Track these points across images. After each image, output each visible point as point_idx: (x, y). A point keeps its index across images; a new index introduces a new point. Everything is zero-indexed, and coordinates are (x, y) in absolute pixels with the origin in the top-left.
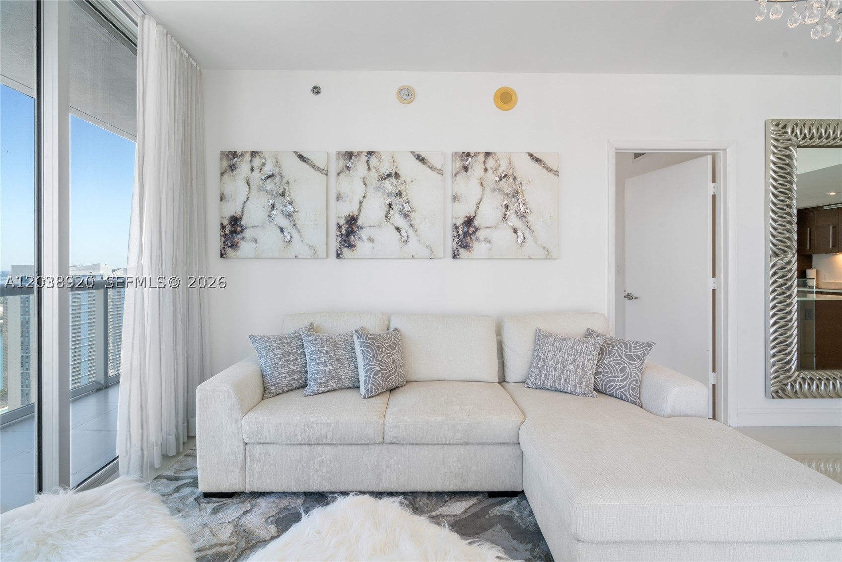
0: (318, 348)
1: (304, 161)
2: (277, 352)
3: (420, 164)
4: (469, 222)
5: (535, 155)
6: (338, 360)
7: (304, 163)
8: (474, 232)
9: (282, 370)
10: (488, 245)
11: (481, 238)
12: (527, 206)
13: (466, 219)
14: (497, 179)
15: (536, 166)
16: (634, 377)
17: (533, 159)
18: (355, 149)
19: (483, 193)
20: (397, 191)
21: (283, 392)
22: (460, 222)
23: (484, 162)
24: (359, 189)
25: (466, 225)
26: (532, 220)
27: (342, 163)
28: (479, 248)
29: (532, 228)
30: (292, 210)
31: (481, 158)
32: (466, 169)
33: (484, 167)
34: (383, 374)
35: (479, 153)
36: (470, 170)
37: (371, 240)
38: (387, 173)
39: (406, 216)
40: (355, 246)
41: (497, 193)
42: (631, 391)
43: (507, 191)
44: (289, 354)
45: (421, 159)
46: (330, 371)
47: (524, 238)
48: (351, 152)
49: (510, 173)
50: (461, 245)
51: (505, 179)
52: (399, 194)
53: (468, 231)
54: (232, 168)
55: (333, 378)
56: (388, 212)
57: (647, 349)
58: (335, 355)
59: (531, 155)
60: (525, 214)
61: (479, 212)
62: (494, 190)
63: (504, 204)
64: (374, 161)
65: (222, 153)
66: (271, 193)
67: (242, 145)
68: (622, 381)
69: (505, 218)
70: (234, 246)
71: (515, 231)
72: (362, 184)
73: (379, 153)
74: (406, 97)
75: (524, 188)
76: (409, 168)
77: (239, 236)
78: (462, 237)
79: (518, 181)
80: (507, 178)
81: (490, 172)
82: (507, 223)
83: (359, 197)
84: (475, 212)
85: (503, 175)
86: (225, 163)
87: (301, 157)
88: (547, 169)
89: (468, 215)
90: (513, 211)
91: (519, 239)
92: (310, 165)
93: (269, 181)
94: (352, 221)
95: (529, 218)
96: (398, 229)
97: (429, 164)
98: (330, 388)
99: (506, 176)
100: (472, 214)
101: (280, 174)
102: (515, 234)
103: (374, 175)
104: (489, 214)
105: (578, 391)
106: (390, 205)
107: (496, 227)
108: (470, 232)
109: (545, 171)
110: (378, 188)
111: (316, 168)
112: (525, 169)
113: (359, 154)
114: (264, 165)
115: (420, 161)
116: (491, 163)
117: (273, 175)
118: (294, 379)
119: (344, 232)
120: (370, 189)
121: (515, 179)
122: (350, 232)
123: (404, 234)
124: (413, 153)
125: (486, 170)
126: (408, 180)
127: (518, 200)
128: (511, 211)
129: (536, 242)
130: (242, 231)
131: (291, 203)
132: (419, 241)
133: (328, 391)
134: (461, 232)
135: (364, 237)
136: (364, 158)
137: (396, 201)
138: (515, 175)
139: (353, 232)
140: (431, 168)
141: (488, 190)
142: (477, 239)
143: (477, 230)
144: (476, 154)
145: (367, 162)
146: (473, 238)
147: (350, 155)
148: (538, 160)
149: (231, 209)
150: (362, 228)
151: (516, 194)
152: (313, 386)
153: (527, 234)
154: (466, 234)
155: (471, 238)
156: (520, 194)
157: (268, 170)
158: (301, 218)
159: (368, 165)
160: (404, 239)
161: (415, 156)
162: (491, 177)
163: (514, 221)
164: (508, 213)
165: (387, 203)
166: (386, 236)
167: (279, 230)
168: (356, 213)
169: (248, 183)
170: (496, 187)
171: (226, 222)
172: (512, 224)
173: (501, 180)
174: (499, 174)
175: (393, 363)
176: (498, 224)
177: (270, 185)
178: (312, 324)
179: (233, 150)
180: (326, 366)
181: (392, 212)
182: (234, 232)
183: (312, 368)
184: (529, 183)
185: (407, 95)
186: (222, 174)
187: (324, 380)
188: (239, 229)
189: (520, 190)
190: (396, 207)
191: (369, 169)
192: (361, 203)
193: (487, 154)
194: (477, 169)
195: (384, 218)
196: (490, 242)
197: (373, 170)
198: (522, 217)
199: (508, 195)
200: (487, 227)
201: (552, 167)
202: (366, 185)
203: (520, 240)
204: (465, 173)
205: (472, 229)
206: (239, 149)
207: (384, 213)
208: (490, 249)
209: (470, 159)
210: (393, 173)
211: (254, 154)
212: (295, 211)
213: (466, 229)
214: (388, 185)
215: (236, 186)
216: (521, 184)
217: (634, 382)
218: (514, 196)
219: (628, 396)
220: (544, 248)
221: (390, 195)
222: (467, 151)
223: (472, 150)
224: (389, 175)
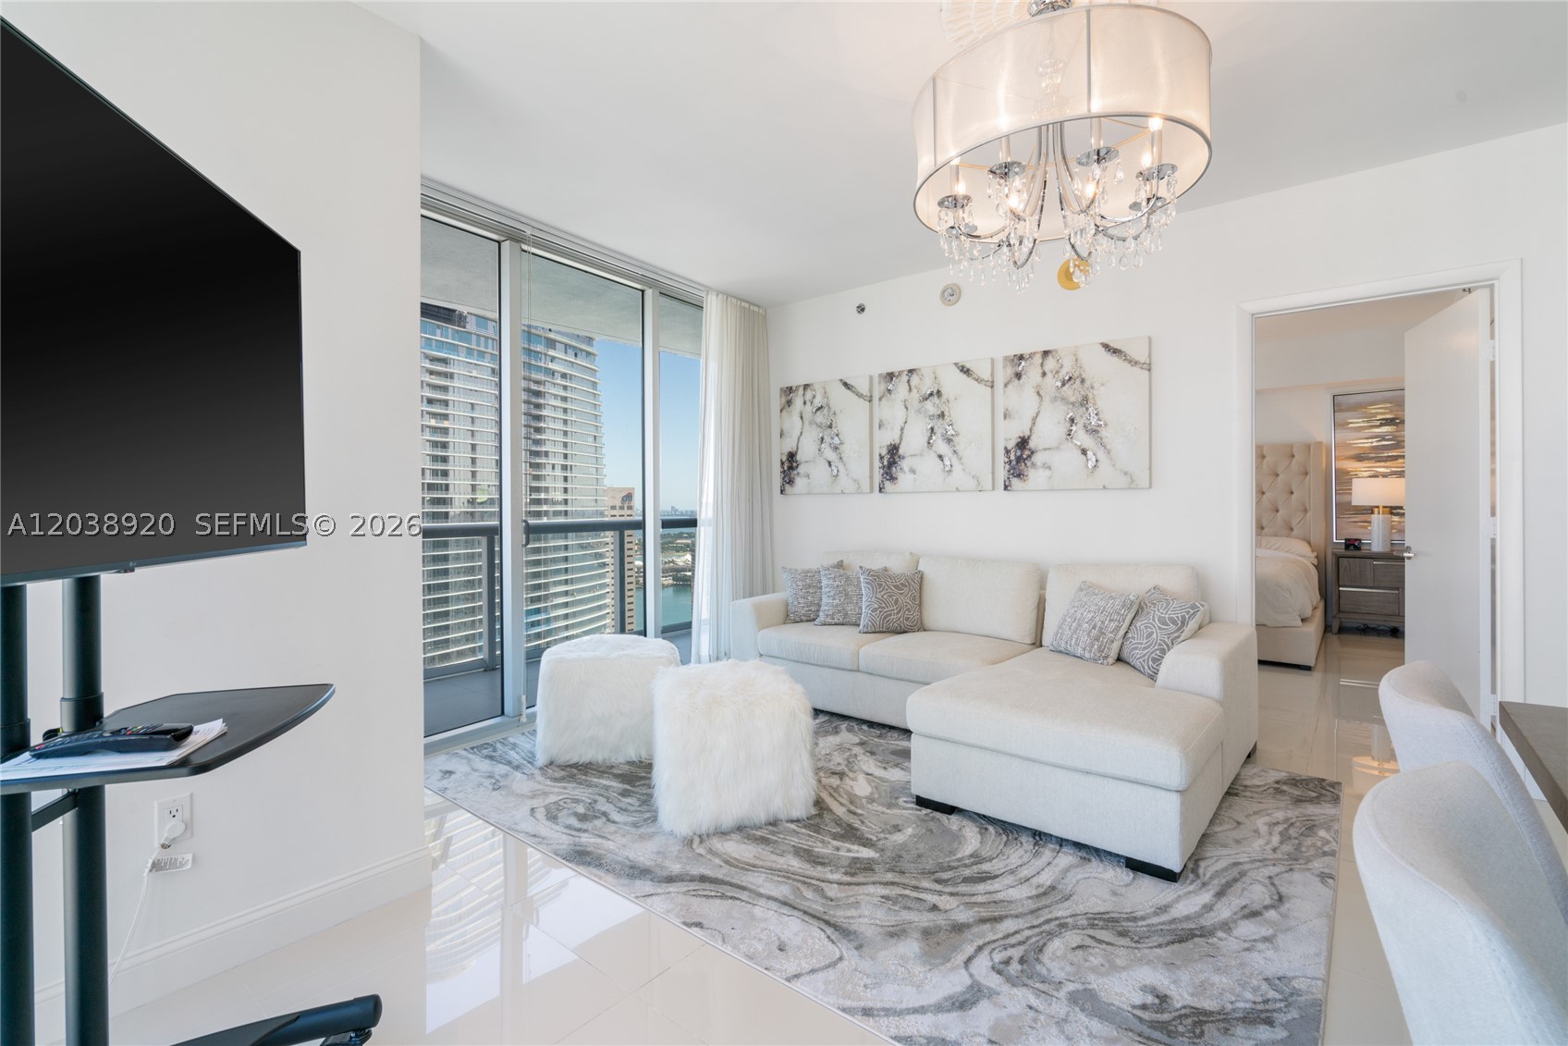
0: (831, 582)
1: (849, 388)
2: (800, 583)
3: (964, 376)
4: (1023, 443)
5: (1112, 345)
6: (847, 595)
7: (848, 391)
8: (1029, 456)
9: (801, 601)
10: (1047, 472)
11: (1039, 464)
12: (1101, 416)
13: (1019, 440)
14: (1059, 384)
15: (1114, 359)
16: (1160, 645)
17: (1109, 350)
18: (895, 369)
19: (1041, 405)
20: (939, 412)
21: (802, 621)
22: (1011, 445)
23: (1042, 365)
24: (900, 414)
25: (1020, 448)
26: (1108, 435)
27: (883, 387)
28: (1036, 476)
29: (1108, 447)
30: (838, 442)
31: (1038, 359)
32: (1018, 376)
33: (1041, 371)
34: (880, 612)
35: (1034, 353)
36: (1023, 377)
37: (913, 471)
38: (929, 392)
39: (949, 441)
40: (897, 479)
41: (1058, 403)
42: (1150, 663)
43: (1072, 399)
44: (810, 586)
45: (965, 371)
46: (837, 605)
47: (1097, 461)
48: (892, 373)
49: (1076, 375)
50: (1013, 474)
51: (1070, 383)
52: (942, 415)
53: (1022, 455)
54: (789, 403)
55: (839, 611)
56: (930, 438)
57: (1188, 612)
58: (844, 590)
59: (1106, 346)
60: (1098, 428)
61: (1035, 429)
62: (1055, 399)
63: (1069, 416)
64: (915, 380)
65: (781, 389)
66: (820, 426)
67: (797, 380)
68: (1145, 649)
69: (1069, 435)
70: (791, 482)
71: (1084, 452)
72: (903, 407)
73: (919, 369)
74: (951, 298)
75: (1095, 393)
76: (953, 383)
77: (795, 472)
78: (1014, 463)
79: (1088, 383)
80: (1072, 381)
81: (1049, 375)
82: (1072, 442)
83: (900, 423)
84: (1031, 430)
85: (1067, 378)
86: (784, 400)
87: (846, 384)
88: (1130, 362)
89: (1021, 435)
90: (1080, 425)
91: (1090, 462)
92: (853, 392)
93: (818, 413)
94: (894, 450)
95: (1104, 433)
96: (941, 457)
97: (974, 376)
98: (836, 621)
99: (1070, 378)
100: (1027, 433)
101: (828, 405)
102: (1083, 456)
103: (915, 395)
104: (1047, 432)
105: (1087, 655)
106: (932, 429)
107: (1057, 448)
108: (1025, 456)
109: (1126, 365)
110: (919, 411)
111: (860, 395)
112: (1099, 367)
113: (900, 373)
114: (814, 397)
115: (965, 373)
116: (1050, 364)
117: (822, 407)
118: (811, 610)
119: (886, 463)
120: (912, 412)
121: (1083, 381)
122: (892, 463)
123: (947, 462)
124: (956, 364)
125: (1044, 374)
126: (952, 398)
127: (1087, 409)
128: (1078, 425)
129: (1114, 465)
130: (797, 467)
131: (837, 435)
132: (964, 470)
133: (836, 624)
134: (1013, 457)
135: (906, 469)
136: (905, 378)
137: (938, 424)
138: (1083, 376)
139: (895, 463)
140: (977, 380)
141: (1047, 400)
142: (1034, 465)
143: (1032, 453)
144: (1031, 355)
145: (908, 381)
146: (1029, 463)
147: (891, 376)
148: (1116, 351)
149: (789, 445)
150: (904, 458)
151: (1085, 401)
152: (822, 618)
153: (1101, 455)
154: (1019, 459)
155: (1026, 464)
156: (1091, 400)
157: (818, 402)
158: (847, 450)
159: (909, 385)
160: (947, 469)
161: (958, 368)
162: (1051, 383)
163: (1082, 438)
164: (1074, 428)
165: (929, 427)
166: (928, 465)
167: (827, 464)
168: (897, 442)
169: (802, 418)
170: (1057, 395)
171: (784, 459)
172: (1079, 443)
173: (1063, 385)
174: (1061, 378)
175: (896, 603)
176: (1060, 444)
177: (820, 418)
178: (842, 561)
179: (789, 385)
180: (834, 599)
181: (934, 438)
182: (791, 468)
183: (825, 600)
184: (1103, 385)
185: (951, 294)
186: (781, 411)
187: (830, 612)
188: (795, 464)
189: (1090, 396)
190: (939, 431)
191: (910, 390)
192: (902, 429)
193: (1046, 353)
194: (1032, 373)
195: (926, 445)
196: (1049, 468)
197: (915, 391)
198: (1093, 432)
199: (1073, 404)
200: (1045, 449)
201: (1137, 359)
202: (907, 408)
203: (1091, 464)
204: (1017, 381)
205: (1027, 453)
206: (793, 384)
207: (926, 439)
208: (1050, 478)
209: (1023, 363)
210: (935, 392)
211: (806, 387)
212: (841, 444)
213: (1019, 453)
214: (930, 406)
215: (792, 423)
216: (1092, 387)
217: (1158, 652)
218: (1082, 405)
219: (1146, 667)
220: (1126, 474)
221: (931, 417)
222: (1019, 353)
223: (1026, 351)
224: (931, 394)
